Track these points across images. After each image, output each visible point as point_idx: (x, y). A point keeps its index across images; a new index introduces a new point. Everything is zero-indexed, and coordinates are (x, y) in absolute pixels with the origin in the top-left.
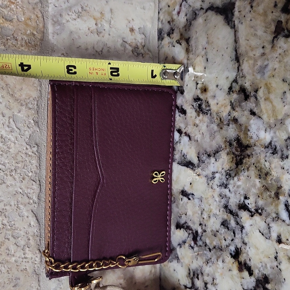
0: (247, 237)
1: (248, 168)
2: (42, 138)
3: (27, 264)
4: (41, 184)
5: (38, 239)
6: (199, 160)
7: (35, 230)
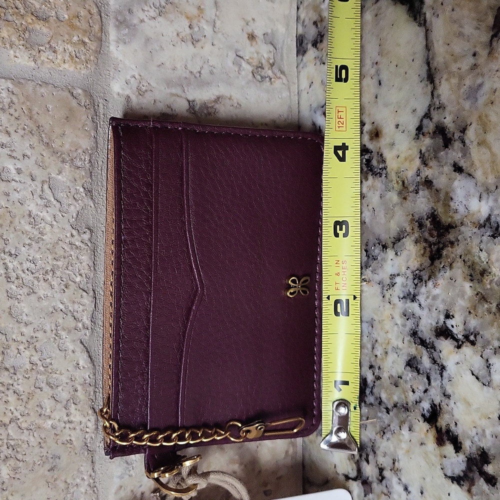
0: (452, 385)
1: (451, 264)
2: (98, 218)
3: (72, 433)
4: (97, 297)
5: (91, 390)
6: (368, 256)
7: (85, 374)
